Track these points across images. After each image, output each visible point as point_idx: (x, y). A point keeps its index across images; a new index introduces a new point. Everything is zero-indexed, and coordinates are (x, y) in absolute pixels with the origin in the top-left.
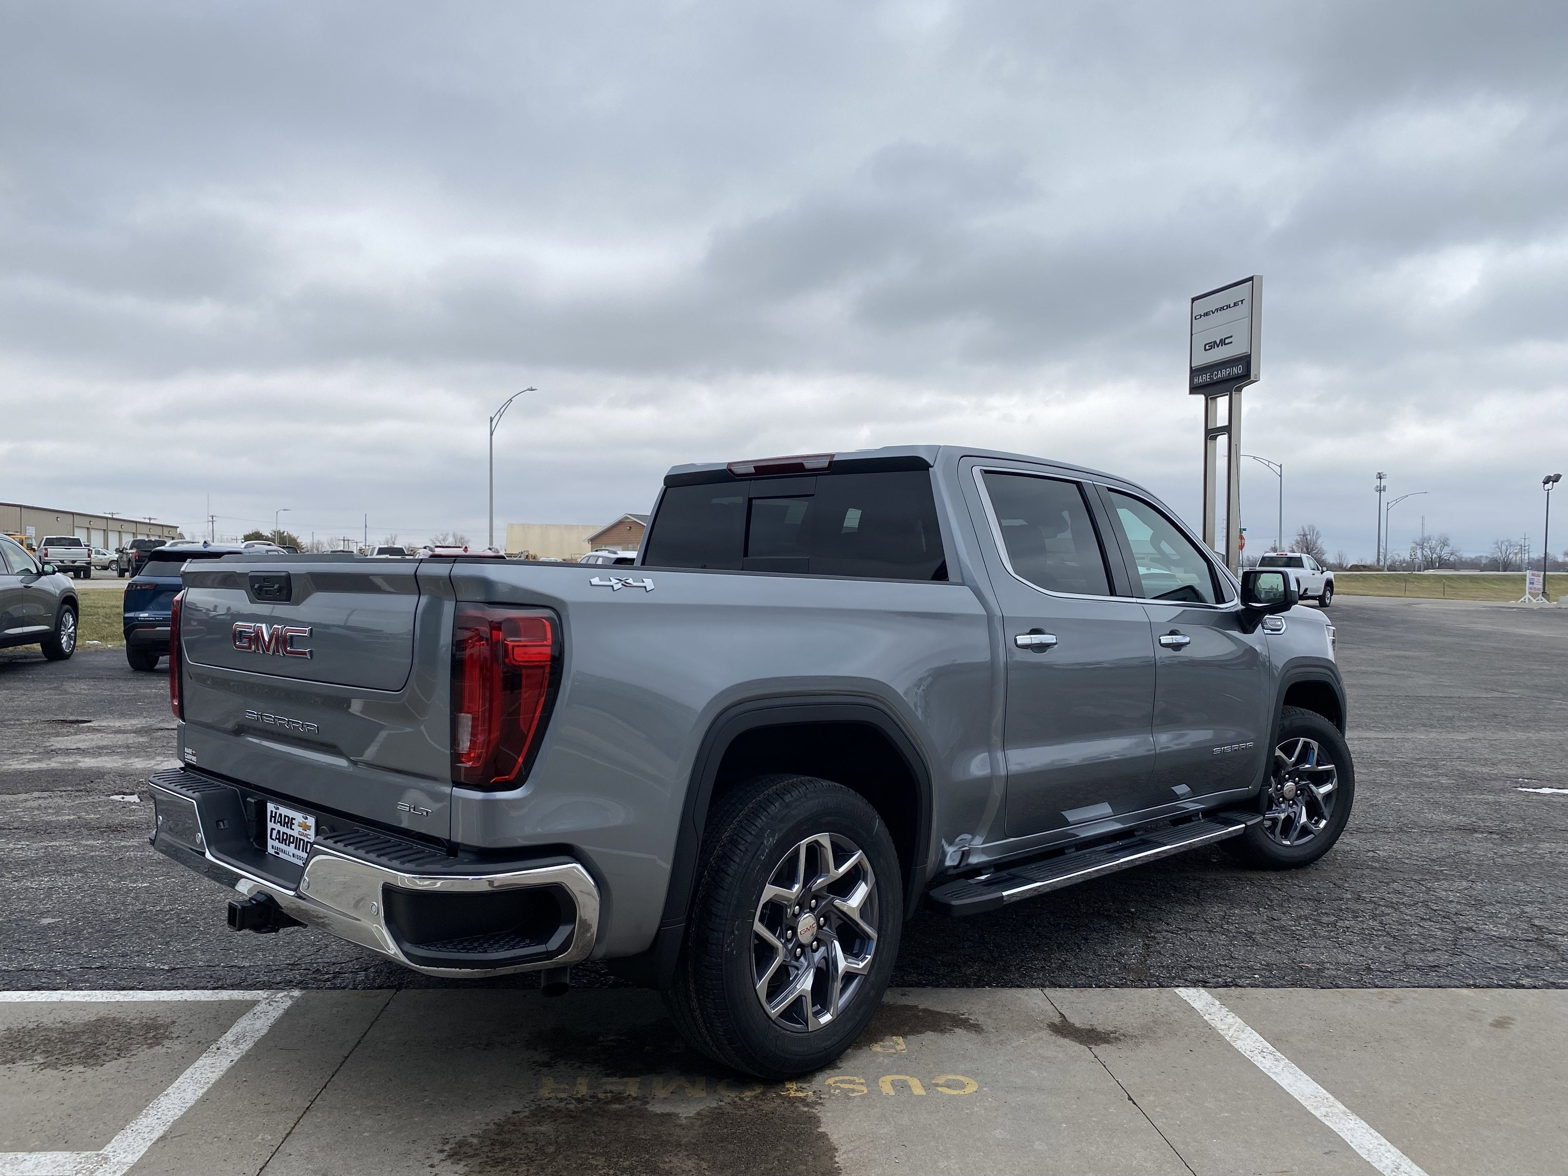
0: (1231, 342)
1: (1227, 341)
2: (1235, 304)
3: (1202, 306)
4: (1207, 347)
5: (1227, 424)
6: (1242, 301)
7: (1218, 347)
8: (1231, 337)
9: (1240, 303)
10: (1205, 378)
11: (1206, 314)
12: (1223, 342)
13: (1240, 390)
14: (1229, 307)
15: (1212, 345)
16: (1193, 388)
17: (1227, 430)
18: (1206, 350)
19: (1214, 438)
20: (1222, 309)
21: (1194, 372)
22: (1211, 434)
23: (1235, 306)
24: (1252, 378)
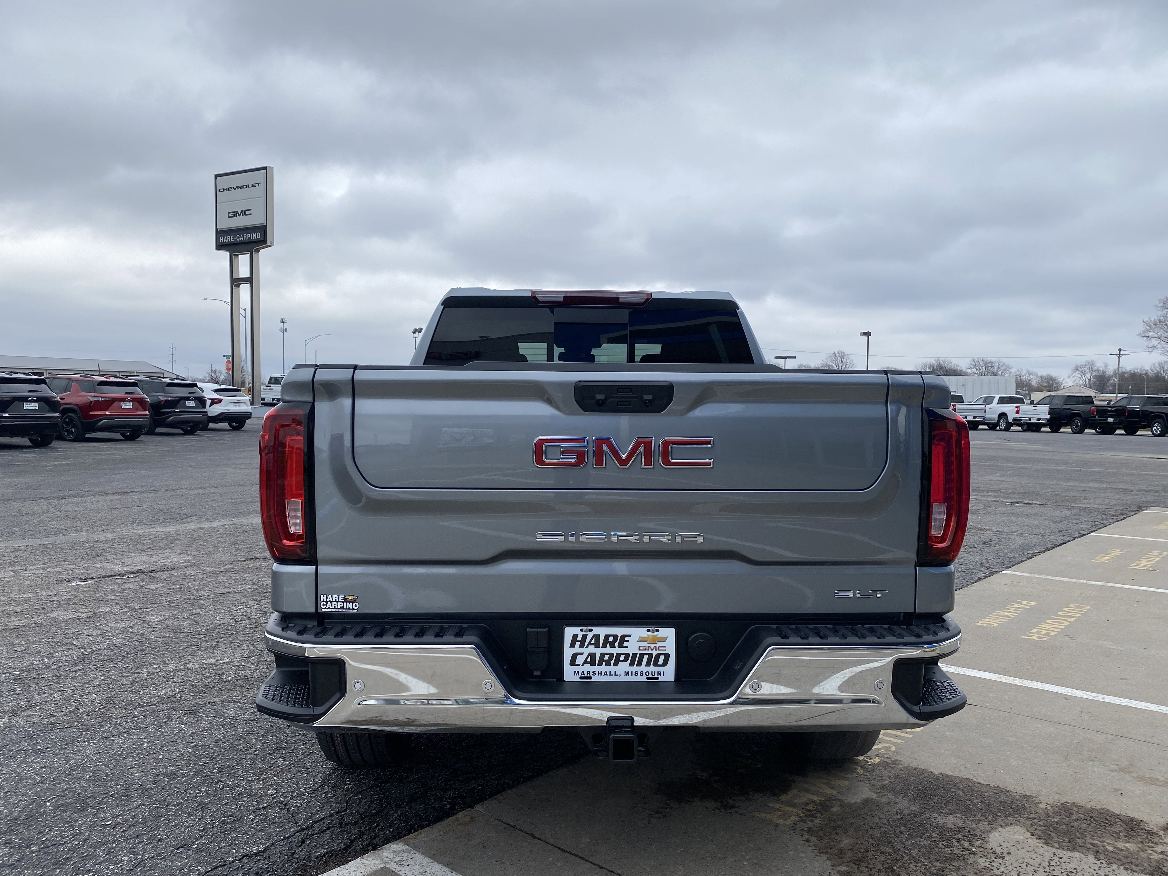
0: (251, 214)
1: (247, 213)
2: (253, 186)
3: (223, 182)
4: (230, 215)
5: (248, 275)
6: (258, 184)
7: (240, 215)
8: (251, 210)
9: (257, 185)
10: (230, 239)
11: (229, 189)
12: (243, 213)
13: (258, 251)
14: (247, 186)
15: (235, 214)
16: (219, 246)
17: (249, 280)
18: (229, 217)
19: (238, 286)
20: (242, 187)
21: (220, 233)
22: (236, 282)
23: (252, 186)
24: (269, 244)
